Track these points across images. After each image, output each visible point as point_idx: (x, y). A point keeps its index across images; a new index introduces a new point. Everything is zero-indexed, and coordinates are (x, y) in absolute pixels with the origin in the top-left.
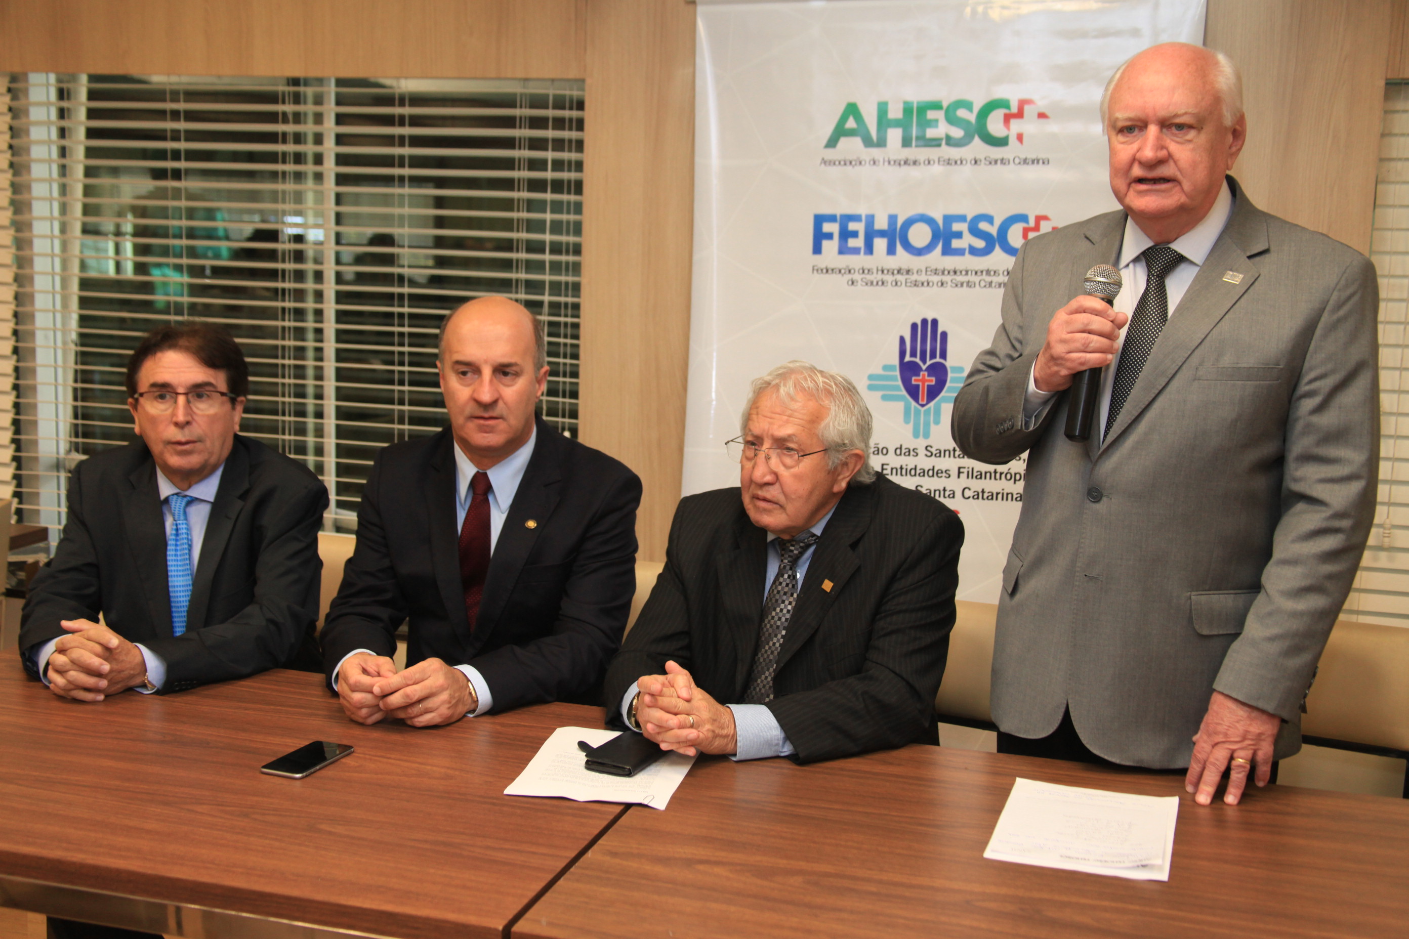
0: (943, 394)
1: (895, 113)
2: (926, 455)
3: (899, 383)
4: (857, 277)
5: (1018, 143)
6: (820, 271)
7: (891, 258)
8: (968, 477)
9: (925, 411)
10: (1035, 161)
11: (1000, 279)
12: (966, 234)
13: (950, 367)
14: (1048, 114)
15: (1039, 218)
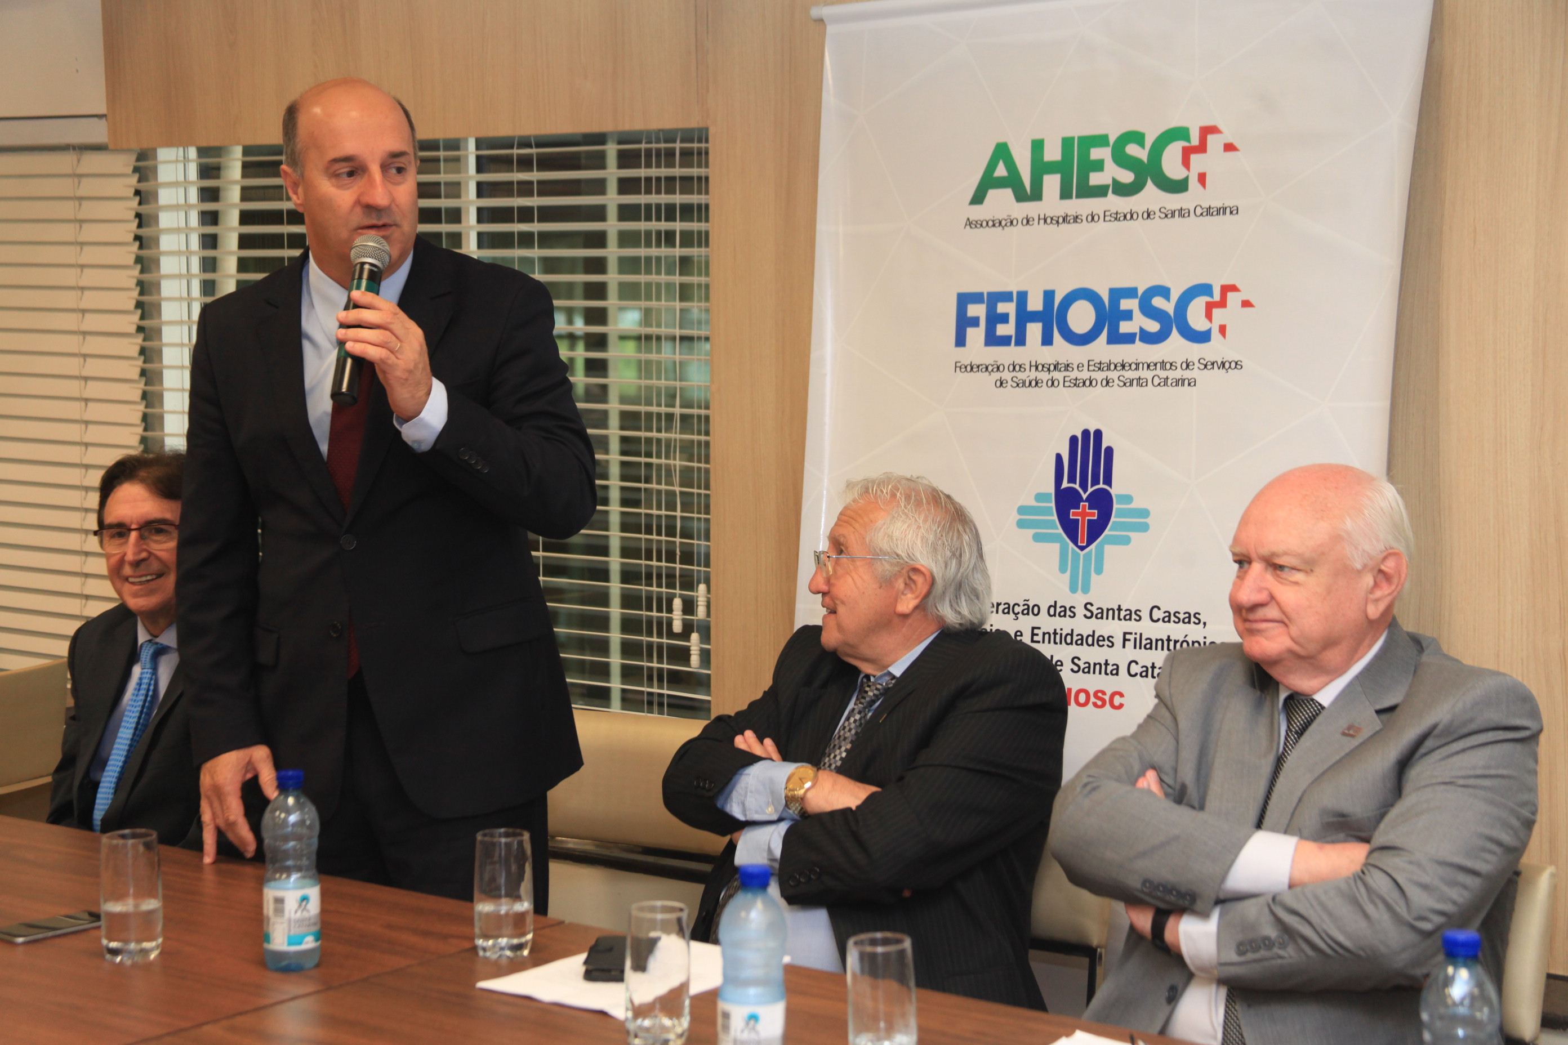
0: (1106, 532)
1: (1053, 153)
2: (1085, 616)
3: (1055, 517)
4: (1007, 375)
5: (1199, 186)
6: (963, 370)
7: (1047, 349)
8: (1135, 647)
9: (1084, 556)
10: (1221, 211)
11: (1178, 374)
12: (1137, 314)
13: (1116, 495)
14: (1237, 144)
15: (1226, 289)
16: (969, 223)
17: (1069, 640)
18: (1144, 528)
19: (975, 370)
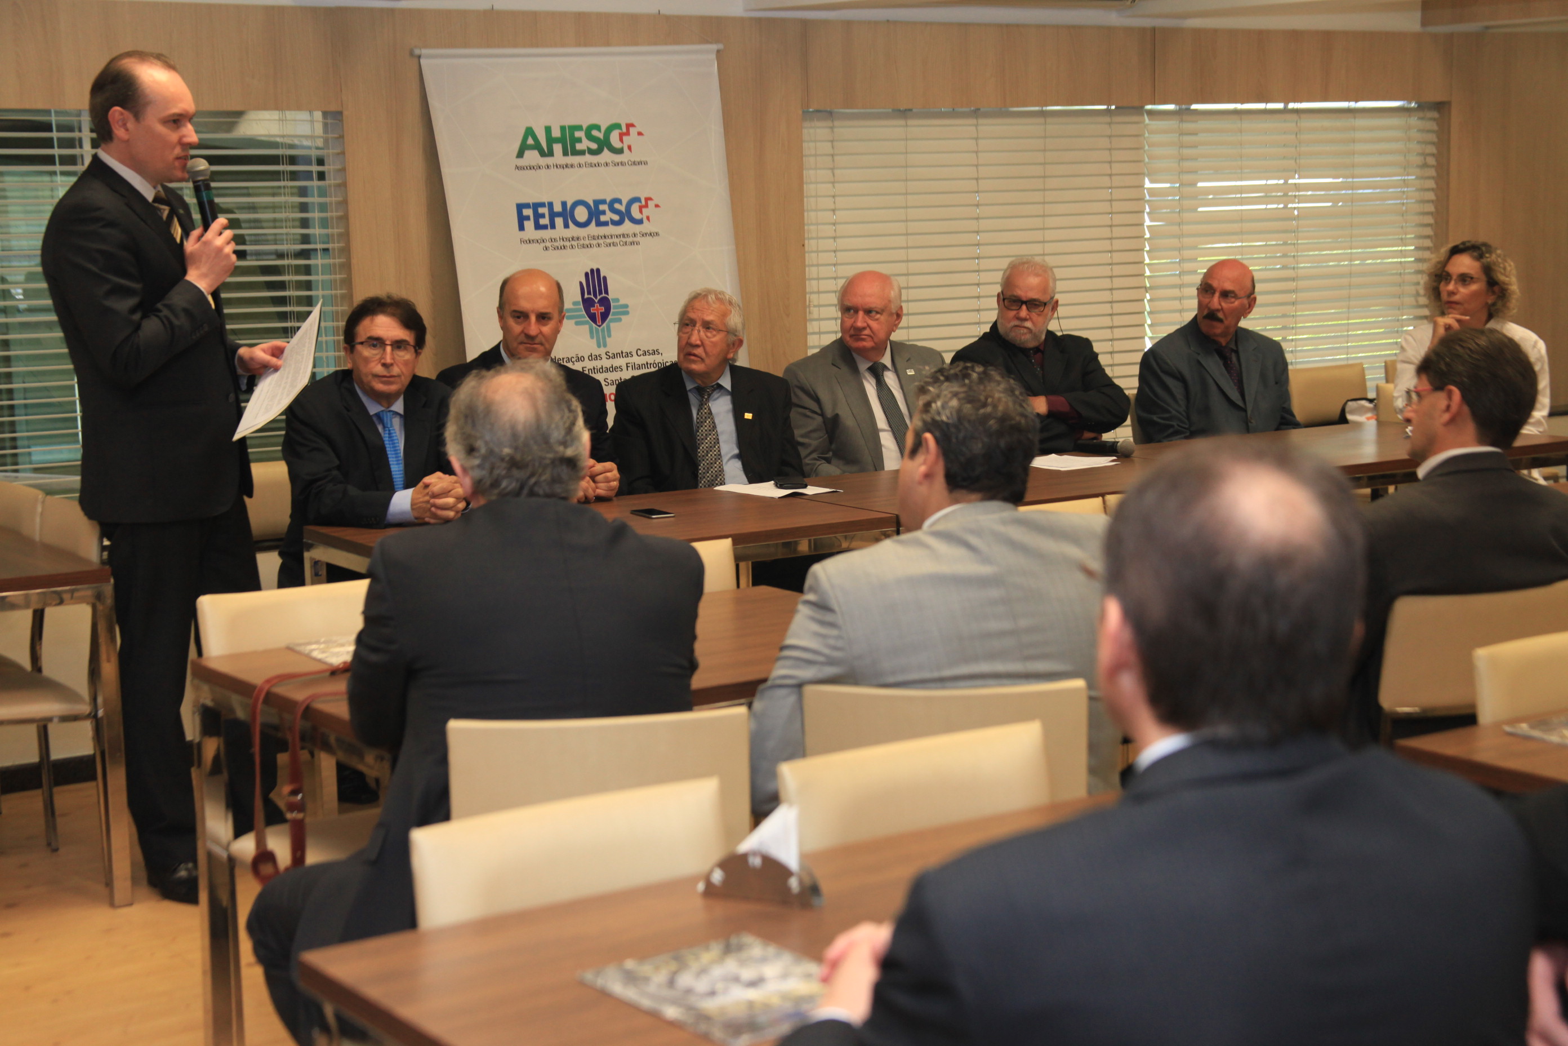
0: (610, 317)
1: (556, 133)
2: (607, 358)
3: (584, 313)
4: (548, 244)
5: (629, 151)
6: (525, 242)
7: (567, 230)
8: (633, 369)
9: (601, 330)
10: (640, 163)
11: (630, 239)
12: (608, 212)
13: (612, 299)
14: (643, 132)
15: (647, 199)
16: (517, 167)
17: (601, 370)
18: (627, 313)
19: (531, 242)
